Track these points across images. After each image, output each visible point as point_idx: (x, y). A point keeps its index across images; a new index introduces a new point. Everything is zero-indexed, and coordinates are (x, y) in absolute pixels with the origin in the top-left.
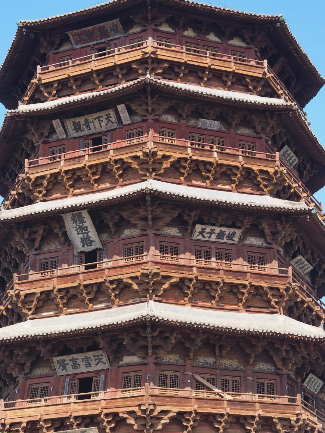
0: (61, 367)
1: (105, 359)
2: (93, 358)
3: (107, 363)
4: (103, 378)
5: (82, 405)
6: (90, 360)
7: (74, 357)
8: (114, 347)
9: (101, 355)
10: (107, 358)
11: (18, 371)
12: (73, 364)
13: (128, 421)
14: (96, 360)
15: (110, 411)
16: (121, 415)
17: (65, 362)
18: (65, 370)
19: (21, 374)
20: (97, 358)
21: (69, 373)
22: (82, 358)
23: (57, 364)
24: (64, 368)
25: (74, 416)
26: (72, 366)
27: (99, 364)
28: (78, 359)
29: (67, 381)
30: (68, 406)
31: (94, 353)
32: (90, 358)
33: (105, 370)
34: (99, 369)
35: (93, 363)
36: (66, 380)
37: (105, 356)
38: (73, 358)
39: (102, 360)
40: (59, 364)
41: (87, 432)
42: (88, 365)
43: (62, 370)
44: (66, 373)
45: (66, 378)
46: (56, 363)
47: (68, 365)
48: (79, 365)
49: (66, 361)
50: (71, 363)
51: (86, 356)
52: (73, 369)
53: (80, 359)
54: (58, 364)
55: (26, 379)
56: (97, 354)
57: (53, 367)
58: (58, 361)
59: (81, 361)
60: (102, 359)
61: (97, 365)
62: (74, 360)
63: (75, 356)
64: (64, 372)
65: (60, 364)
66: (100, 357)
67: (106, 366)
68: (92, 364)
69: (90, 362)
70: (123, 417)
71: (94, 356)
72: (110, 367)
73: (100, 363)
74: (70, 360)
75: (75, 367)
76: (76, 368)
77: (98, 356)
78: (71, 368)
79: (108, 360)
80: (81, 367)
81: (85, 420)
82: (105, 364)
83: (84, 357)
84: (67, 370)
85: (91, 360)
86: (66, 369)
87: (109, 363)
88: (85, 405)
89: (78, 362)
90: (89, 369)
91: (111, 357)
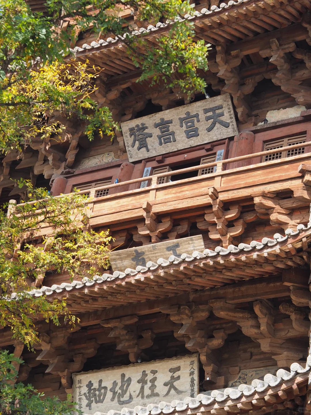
0: (137, 143)
1: (228, 116)
2: (202, 116)
3: (231, 124)
4: (221, 155)
5: (174, 192)
6: (196, 121)
7: (163, 117)
8: (248, 89)
9: (220, 107)
10: (232, 112)
11: (53, 160)
12: (162, 132)
13: (273, 217)
14: (208, 119)
15: (233, 195)
16: (257, 200)
17: (146, 131)
18: (144, 149)
19: (58, 168)
20: (210, 114)
21: (153, 153)
22: (180, 119)
23: (129, 136)
24: (143, 145)
25: (154, 213)
26: (160, 137)
27: (215, 128)
28: (171, 122)
29: (148, 170)
30: (143, 198)
31: (205, 104)
32: (197, 116)
33: (227, 141)
34: (215, 139)
35: (202, 126)
36: (146, 169)
37: (229, 109)
38: (162, 120)
39: (222, 118)
40: (133, 136)
41: (181, 247)
42: (192, 133)
43: (139, 149)
44: (147, 155)
45: (145, 166)
46: (128, 134)
47: (150, 136)
48: (173, 133)
49: (147, 128)
50: (157, 132)
51: (188, 113)
52: (161, 144)
53: (176, 122)
54: (131, 136)
55: (67, 178)
56: (212, 105)
57: (121, 144)
58: (131, 130)
59: (178, 126)
60: (222, 115)
61: (209, 130)
62: (164, 125)
63: (167, 115)
64: (143, 154)
65: (135, 136)
66: (218, 112)
67: (229, 132)
68: (200, 129)
69: (196, 124)
70: (261, 203)
71: (206, 111)
72: (237, 133)
73: (217, 125)
74: (156, 126)
75: (164, 139)
76: (167, 141)
77: (213, 110)
78: (157, 141)
79: (233, 116)
80: (177, 138)
81: (179, 227)
82: (226, 125)
83: (183, 116)
84: (149, 147)
85: (198, 121)
86: (146, 147)
87: (235, 123)
88: (180, 190)
89: (171, 128)
90: (194, 142)
91: (240, 111)
